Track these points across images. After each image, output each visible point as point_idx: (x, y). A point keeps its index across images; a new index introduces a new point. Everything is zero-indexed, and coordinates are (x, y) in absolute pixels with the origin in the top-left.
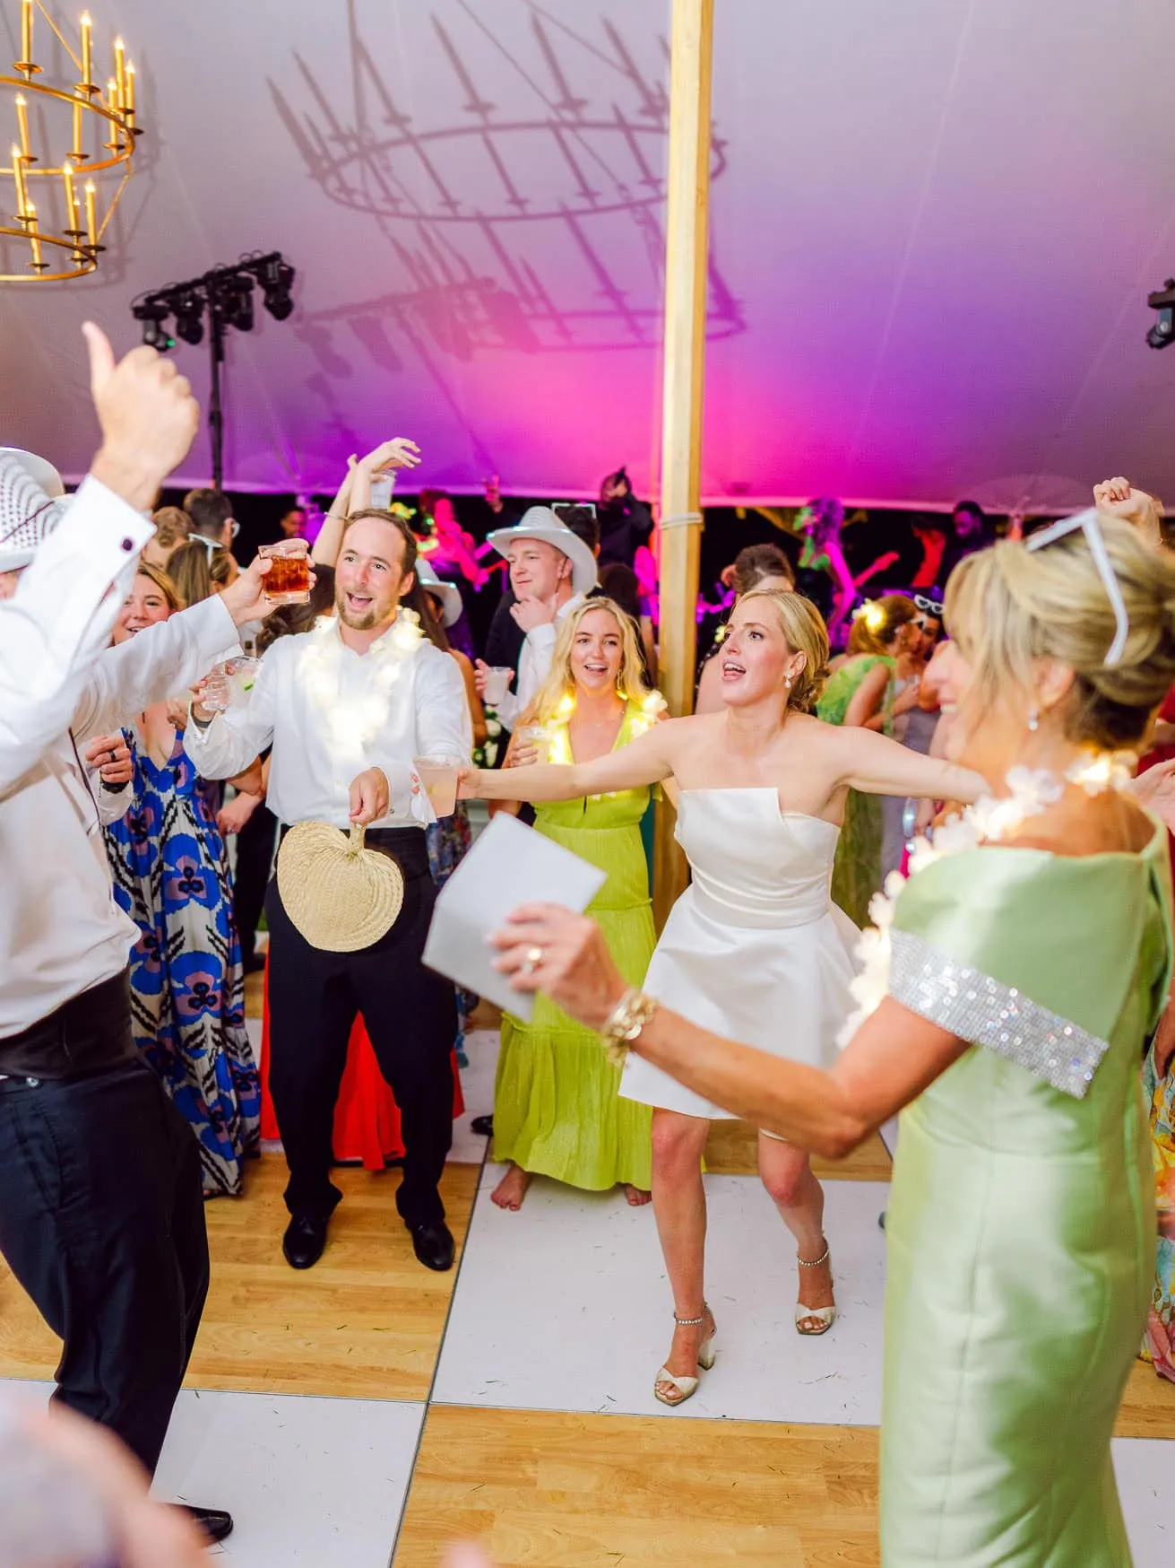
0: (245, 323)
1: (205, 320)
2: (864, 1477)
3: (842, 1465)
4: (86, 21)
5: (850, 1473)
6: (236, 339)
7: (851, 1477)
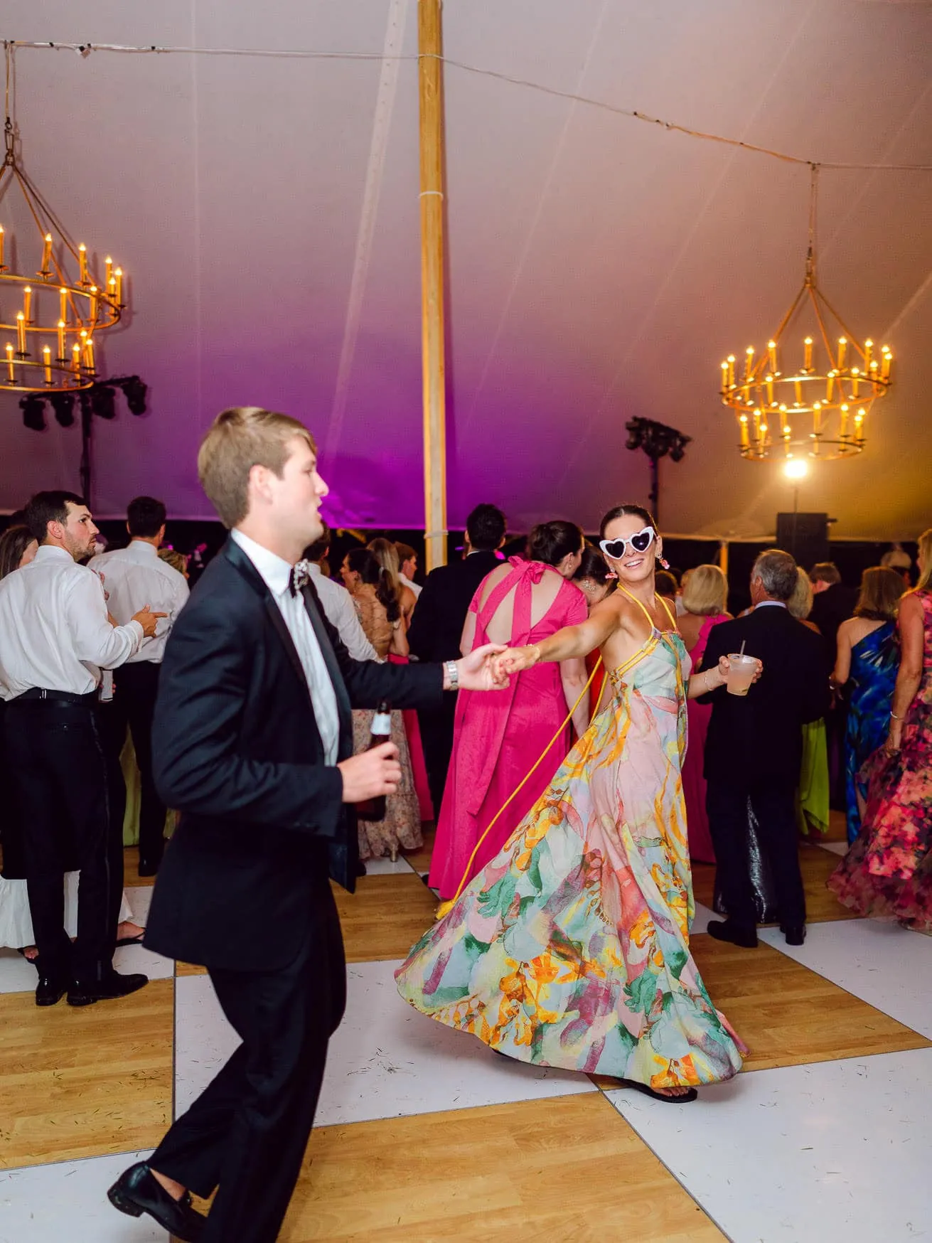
0: (110, 413)
1: (78, 413)
2: (537, 1132)
3: (521, 1127)
4: (82, 248)
5: (529, 1131)
6: (100, 423)
7: (530, 1133)
